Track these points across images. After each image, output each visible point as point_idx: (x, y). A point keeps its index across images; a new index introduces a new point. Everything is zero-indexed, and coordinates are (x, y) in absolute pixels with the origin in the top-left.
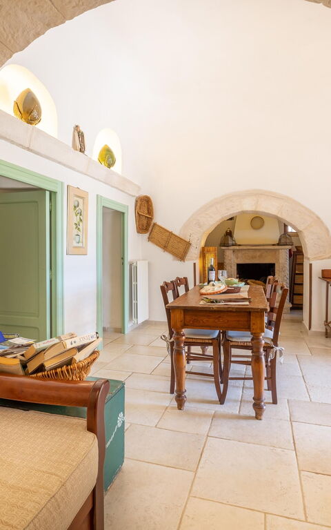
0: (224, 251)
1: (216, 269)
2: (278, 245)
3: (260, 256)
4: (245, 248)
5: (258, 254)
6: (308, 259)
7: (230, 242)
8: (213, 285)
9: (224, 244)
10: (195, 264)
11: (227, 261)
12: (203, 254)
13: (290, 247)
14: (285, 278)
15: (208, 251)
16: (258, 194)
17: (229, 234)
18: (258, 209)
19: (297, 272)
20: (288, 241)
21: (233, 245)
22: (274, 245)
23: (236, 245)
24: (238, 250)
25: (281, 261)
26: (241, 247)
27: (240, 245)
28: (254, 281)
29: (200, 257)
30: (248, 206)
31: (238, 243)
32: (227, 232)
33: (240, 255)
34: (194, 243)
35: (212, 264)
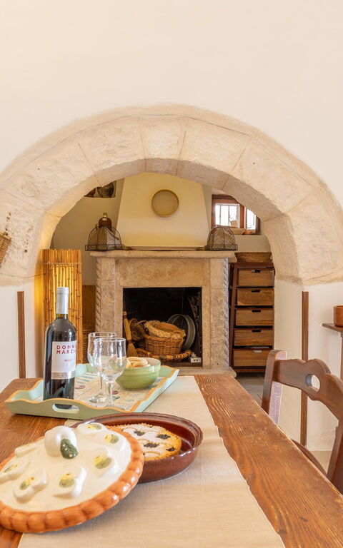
0: (95, 260)
1: (80, 333)
2: (208, 248)
3: (172, 273)
4: (141, 254)
5: (168, 267)
6: (297, 280)
7: (110, 242)
8: (67, 451)
9: (96, 245)
10: (21, 296)
11: (102, 284)
12: (45, 268)
13: (231, 254)
14: (222, 318)
15: (59, 261)
16: (186, 118)
17: (107, 225)
18: (185, 157)
19: (240, 303)
20: (227, 242)
21: (116, 248)
22: (198, 249)
23: (121, 248)
24: (128, 259)
25: (214, 282)
26: (133, 254)
27: (130, 249)
28: (158, 322)
29: (38, 275)
30: (161, 145)
31: (127, 245)
32: (101, 221)
33: (130, 269)
34: (17, 238)
35: (66, 312)
